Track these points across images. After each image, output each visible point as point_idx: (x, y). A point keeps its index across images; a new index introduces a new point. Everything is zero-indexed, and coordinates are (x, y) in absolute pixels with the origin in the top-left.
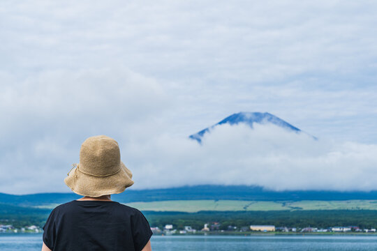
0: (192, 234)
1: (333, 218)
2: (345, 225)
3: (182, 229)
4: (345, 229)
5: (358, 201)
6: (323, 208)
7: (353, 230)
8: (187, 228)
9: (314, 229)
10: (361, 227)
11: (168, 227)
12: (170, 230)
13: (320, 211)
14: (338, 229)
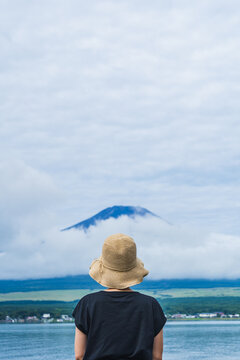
0: (69, 322)
1: (201, 305)
2: (211, 311)
3: (59, 318)
4: (212, 315)
5: (222, 288)
6: (191, 295)
7: (219, 316)
8: (63, 316)
9: (183, 316)
10: (225, 313)
11: (46, 316)
12: (48, 318)
13: (188, 298)
14: (205, 315)
